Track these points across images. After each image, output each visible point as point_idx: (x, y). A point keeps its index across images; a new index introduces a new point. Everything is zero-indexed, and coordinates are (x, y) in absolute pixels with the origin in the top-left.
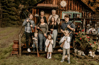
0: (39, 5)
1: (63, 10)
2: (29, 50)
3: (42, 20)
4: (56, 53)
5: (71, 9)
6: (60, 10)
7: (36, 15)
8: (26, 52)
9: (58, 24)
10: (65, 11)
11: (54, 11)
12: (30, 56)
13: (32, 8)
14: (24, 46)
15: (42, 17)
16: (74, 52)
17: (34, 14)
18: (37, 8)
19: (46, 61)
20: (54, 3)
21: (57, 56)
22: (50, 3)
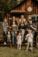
0: (12, 11)
1: (29, 14)
2: (5, 43)
3: (14, 23)
4: (23, 46)
5: (35, 13)
6: (27, 14)
7: (10, 19)
8: (3, 44)
9: (26, 25)
10: (31, 15)
11: (22, 16)
12: (6, 47)
13: (7, 13)
14: (2, 40)
15: (14, 20)
16: (36, 45)
17: (9, 18)
18: (10, 14)
19: (16, 51)
20: (23, 9)
21: (24, 48)
22: (20, 9)
